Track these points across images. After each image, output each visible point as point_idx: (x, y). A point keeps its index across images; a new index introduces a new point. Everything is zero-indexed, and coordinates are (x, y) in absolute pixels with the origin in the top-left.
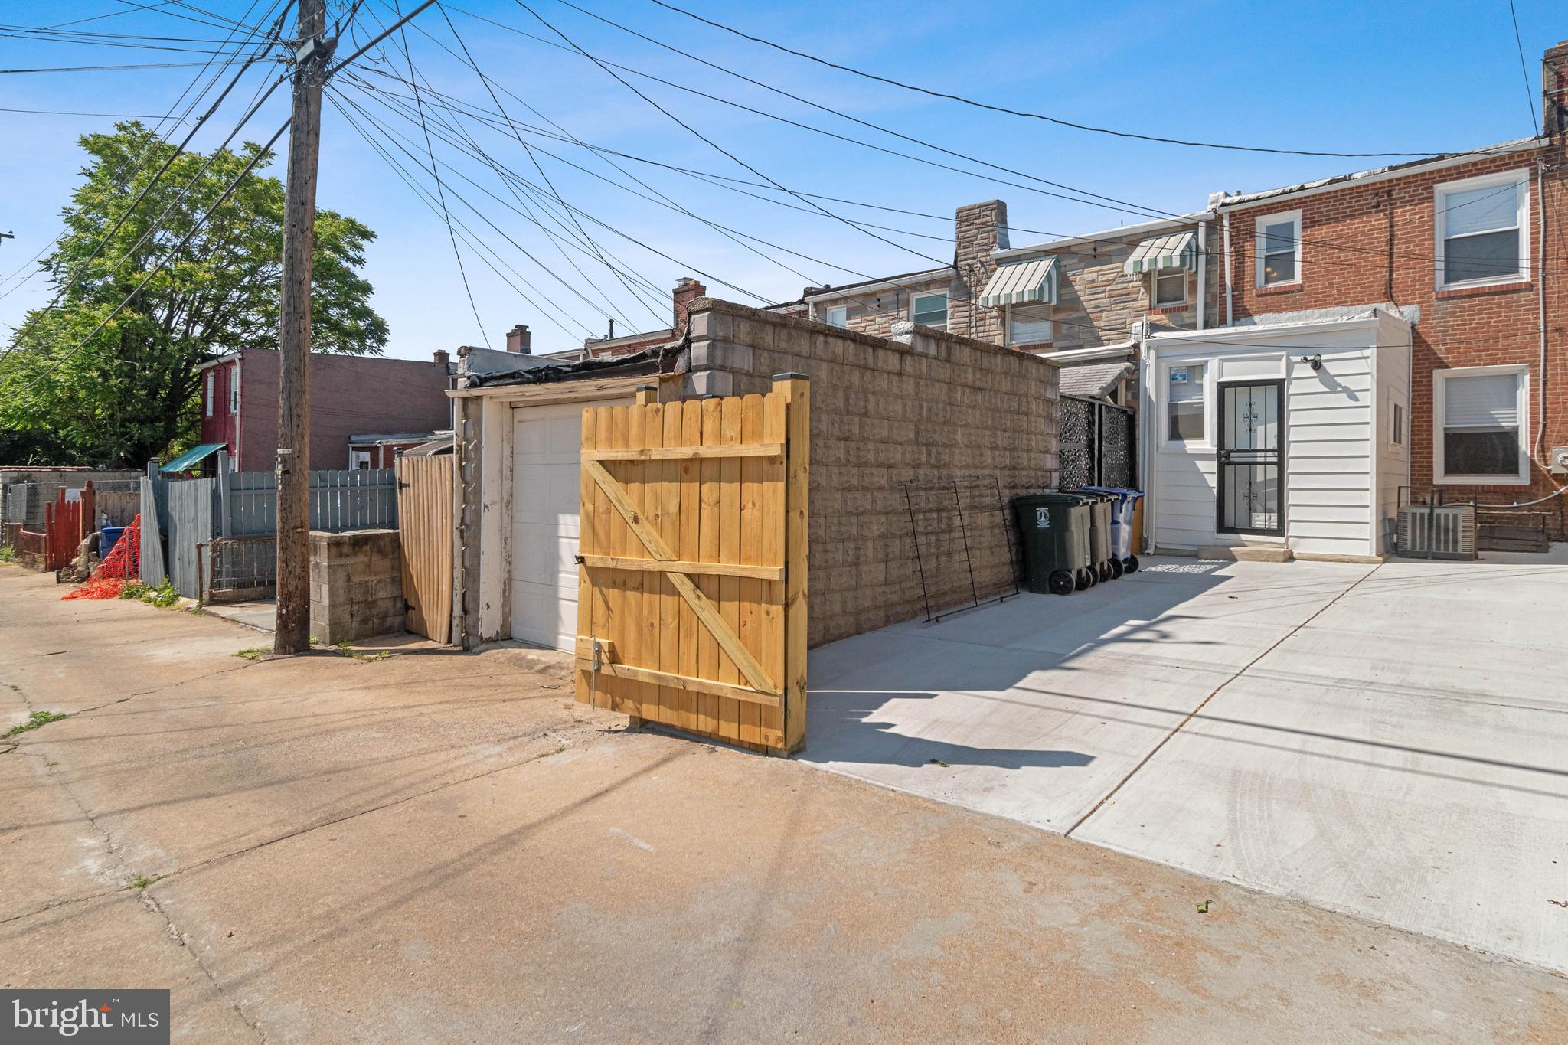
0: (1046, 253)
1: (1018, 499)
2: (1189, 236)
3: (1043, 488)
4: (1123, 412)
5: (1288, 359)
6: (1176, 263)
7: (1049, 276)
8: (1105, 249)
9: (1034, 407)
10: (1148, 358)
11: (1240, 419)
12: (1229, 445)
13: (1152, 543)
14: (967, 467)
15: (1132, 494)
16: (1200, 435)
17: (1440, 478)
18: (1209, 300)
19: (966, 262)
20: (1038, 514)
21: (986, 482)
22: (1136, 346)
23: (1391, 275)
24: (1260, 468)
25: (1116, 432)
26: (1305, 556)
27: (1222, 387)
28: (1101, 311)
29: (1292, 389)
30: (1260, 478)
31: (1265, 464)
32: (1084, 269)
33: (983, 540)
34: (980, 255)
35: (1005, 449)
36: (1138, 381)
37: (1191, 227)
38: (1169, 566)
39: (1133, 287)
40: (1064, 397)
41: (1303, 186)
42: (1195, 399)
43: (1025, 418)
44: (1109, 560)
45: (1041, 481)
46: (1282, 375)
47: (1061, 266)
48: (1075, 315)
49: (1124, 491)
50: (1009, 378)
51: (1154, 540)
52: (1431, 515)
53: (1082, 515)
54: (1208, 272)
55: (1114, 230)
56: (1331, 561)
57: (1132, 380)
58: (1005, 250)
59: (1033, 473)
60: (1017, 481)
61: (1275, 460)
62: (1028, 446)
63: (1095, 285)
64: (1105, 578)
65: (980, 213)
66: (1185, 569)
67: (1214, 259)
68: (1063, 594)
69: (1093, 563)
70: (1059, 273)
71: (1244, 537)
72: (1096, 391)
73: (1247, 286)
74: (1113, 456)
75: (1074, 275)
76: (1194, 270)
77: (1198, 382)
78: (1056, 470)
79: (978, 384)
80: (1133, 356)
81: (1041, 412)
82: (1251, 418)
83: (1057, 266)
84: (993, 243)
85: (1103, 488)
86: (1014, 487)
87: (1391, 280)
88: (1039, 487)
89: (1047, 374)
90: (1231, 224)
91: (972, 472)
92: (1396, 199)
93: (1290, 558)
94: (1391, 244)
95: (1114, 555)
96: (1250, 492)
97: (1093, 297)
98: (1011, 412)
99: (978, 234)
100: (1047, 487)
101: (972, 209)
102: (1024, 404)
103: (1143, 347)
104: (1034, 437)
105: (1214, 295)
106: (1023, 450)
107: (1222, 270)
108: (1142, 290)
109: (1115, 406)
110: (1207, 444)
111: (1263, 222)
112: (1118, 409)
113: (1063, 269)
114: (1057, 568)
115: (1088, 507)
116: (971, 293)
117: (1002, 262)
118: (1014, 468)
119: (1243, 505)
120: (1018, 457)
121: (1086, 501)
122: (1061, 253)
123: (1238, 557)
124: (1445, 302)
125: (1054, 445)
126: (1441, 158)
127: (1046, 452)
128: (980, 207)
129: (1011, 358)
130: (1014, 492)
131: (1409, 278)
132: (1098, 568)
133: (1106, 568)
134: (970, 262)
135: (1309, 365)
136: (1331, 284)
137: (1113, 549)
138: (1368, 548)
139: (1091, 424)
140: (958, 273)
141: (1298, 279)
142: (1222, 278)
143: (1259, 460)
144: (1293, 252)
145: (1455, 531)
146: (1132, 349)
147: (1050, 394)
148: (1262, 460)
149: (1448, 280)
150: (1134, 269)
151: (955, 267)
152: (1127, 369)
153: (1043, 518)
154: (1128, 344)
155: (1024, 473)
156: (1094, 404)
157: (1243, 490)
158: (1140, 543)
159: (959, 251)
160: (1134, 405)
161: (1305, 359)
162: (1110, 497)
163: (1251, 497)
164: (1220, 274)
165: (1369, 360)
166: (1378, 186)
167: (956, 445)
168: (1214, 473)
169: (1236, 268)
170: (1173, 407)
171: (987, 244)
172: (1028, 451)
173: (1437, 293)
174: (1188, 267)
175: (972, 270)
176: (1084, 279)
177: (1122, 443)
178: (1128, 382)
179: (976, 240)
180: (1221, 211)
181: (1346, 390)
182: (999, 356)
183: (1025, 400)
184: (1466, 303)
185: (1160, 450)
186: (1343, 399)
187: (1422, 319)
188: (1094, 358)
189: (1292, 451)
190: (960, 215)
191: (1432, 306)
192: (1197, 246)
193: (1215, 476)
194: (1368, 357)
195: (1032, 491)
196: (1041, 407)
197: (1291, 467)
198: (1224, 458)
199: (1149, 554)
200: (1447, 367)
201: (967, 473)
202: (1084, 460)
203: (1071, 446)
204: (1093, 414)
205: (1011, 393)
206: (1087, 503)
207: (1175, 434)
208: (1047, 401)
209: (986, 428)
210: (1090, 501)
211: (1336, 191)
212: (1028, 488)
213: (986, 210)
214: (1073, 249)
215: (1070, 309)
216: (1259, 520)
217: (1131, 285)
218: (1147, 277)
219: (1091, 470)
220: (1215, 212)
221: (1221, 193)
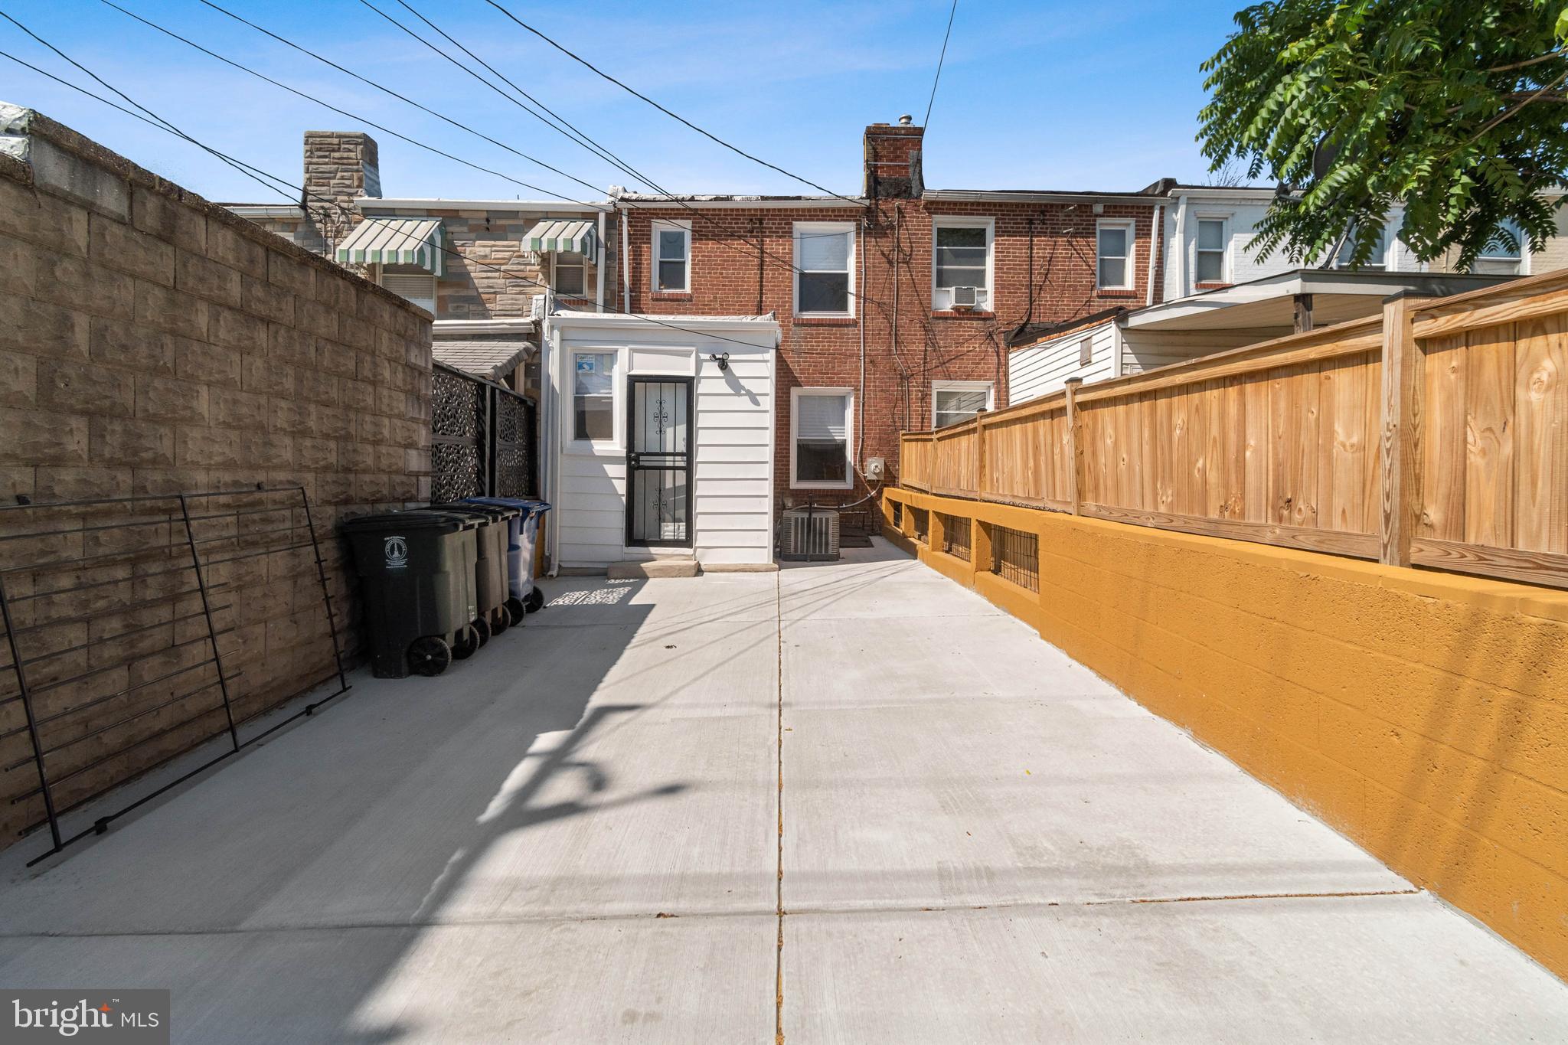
0: (428, 213)
1: (351, 523)
2: (589, 225)
3: (404, 501)
4: (522, 402)
5: (697, 357)
6: (577, 248)
7: (431, 241)
8: (500, 222)
9: (387, 374)
10: (552, 340)
11: (650, 417)
12: (639, 447)
13: (555, 562)
14: (228, 465)
15: (536, 508)
16: (608, 435)
17: (794, 484)
18: (609, 297)
19: (319, 204)
20: (388, 547)
21: (278, 496)
22: (537, 324)
23: (761, 298)
24: (669, 474)
25: (512, 427)
26: (712, 568)
27: (633, 381)
28: (495, 293)
29: (701, 388)
30: (669, 484)
31: (674, 468)
32: (474, 241)
33: (271, 602)
34: (340, 198)
35: (327, 436)
36: (539, 366)
37: (590, 216)
38: (577, 594)
39: (530, 271)
40: (437, 367)
41: (693, 197)
42: (602, 393)
43: (370, 389)
44: (504, 604)
45: (399, 490)
46: (691, 373)
47: (446, 233)
48: (464, 293)
49: (525, 503)
50: (335, 316)
51: (557, 560)
52: (809, 519)
53: (463, 544)
54: (607, 267)
55: (509, 201)
56: (736, 571)
57: (532, 363)
58: (375, 199)
59: (385, 478)
60: (352, 493)
61: (683, 464)
62: (375, 434)
63: (488, 261)
64: (499, 628)
65: (339, 144)
66: (597, 597)
67: (613, 256)
68: (431, 674)
69: (481, 612)
70: (444, 239)
71: (653, 550)
72: (488, 370)
73: (644, 288)
74: (510, 458)
75: (463, 245)
76: (594, 262)
77: (606, 374)
78: (426, 474)
79: (262, 310)
80: (533, 335)
81: (400, 383)
82: (661, 417)
83: (442, 229)
84: (359, 186)
85: (498, 499)
86: (347, 501)
87: (761, 302)
88: (396, 500)
89: (411, 326)
90: (629, 222)
91: (243, 476)
92: (765, 228)
93: (699, 571)
94: (762, 269)
95: (512, 593)
96: (660, 500)
97: (485, 275)
98: (339, 375)
99: (337, 171)
100: (410, 499)
101: (328, 137)
102: (367, 365)
103: (545, 325)
104: (386, 421)
105: (613, 292)
106: (364, 440)
107: (621, 268)
108: (540, 276)
109: (512, 392)
110: (615, 445)
111: (659, 227)
112: (516, 398)
113: (449, 236)
114: (420, 634)
115: (473, 532)
116: (327, 245)
117: (368, 212)
118: (347, 470)
119: (652, 513)
120: (355, 451)
121: (469, 522)
122: (449, 218)
123: (649, 575)
124: (800, 328)
125: (423, 436)
126: (799, 198)
127: (411, 445)
128: (339, 136)
129: (340, 282)
130: (343, 510)
131: (774, 302)
132: (488, 619)
133: (500, 615)
134: (327, 205)
135: (716, 364)
136: (715, 298)
137: (510, 584)
138: (766, 557)
139: (480, 412)
140: (308, 215)
141: (688, 289)
142: (621, 276)
143: (668, 464)
144: (684, 263)
145: (827, 534)
146: (533, 326)
147: (415, 357)
148: (671, 464)
149: (801, 310)
150: (532, 247)
151: (303, 206)
152: (526, 350)
153: (396, 554)
154: (528, 320)
155: (367, 478)
156: (485, 385)
157: (652, 497)
158: (542, 566)
159: (310, 188)
160: (534, 395)
161: (714, 356)
162: (507, 514)
163: (660, 505)
164: (619, 272)
165: (769, 364)
166: (753, 212)
167: (194, 419)
168: (623, 478)
169: (633, 268)
170: (579, 401)
171: (348, 186)
172: (376, 443)
173: (794, 319)
174: (588, 256)
175: (327, 215)
176: (475, 251)
177: (519, 440)
178: (527, 366)
179: (334, 178)
180: (621, 205)
181: (749, 393)
182: (312, 273)
183: (368, 358)
184: (813, 331)
185: (564, 452)
186: (744, 402)
187: (784, 341)
188: (485, 332)
189: (701, 455)
190: (310, 140)
191: (790, 330)
192: (597, 238)
193: (624, 482)
194: (767, 361)
195: (382, 507)
196: (400, 376)
197: (700, 472)
198: (634, 461)
199: (552, 576)
200: (801, 386)
201: (227, 477)
202: (471, 461)
203: (453, 438)
204: (483, 398)
205: (339, 344)
206: (472, 526)
207: (582, 432)
208: (411, 368)
209: (282, 395)
210: (476, 522)
211: (720, 210)
212: (374, 502)
213: (348, 143)
214: (463, 215)
215: (459, 285)
216: (669, 531)
217: (528, 268)
218: (545, 259)
219: (480, 474)
220: (615, 205)
221: (620, 188)
